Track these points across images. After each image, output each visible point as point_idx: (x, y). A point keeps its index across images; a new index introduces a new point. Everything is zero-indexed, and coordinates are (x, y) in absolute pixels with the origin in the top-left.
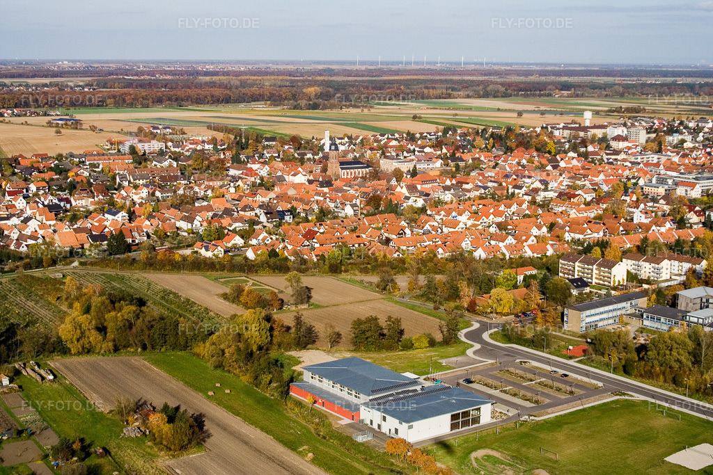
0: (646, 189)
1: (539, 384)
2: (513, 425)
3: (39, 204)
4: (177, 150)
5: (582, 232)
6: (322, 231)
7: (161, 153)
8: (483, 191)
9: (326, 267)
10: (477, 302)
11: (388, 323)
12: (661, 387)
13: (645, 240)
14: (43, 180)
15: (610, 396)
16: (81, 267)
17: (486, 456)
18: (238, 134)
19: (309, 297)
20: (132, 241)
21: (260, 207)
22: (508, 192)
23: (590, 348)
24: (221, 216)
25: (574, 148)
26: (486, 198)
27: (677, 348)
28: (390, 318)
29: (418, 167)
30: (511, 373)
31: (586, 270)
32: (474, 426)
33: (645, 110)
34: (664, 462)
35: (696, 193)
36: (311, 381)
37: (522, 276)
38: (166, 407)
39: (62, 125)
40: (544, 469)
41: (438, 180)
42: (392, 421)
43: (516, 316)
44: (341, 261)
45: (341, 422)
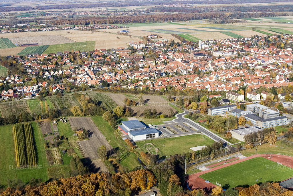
1: (182, 129)
3: (91, 70)
6: (169, 80)
7: (143, 48)
9: (159, 93)
10: (189, 105)
15: (196, 133)
16: (92, 91)
17: (149, 144)
19: (147, 102)
20: (112, 83)
28: (154, 110)
29: (225, 55)
30: (178, 126)
31: (233, 97)
32: (153, 138)
34: (189, 149)
36: (123, 125)
37: (211, 98)
42: (132, 135)
43: (198, 110)
44: (165, 91)
45: (123, 135)
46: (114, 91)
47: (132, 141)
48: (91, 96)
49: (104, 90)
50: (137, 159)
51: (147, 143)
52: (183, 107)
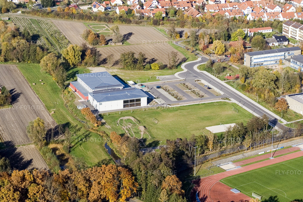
1: (192, 91)
9: (152, 21)
11: (140, 56)
15: (219, 99)
17: (127, 119)
28: (140, 53)
30: (185, 85)
31: (295, 31)
34: (204, 129)
36: (79, 81)
37: (253, 33)
42: (95, 101)
43: (226, 56)
44: (163, 18)
45: (80, 101)
46: (64, 16)
47: (96, 111)
48: (19, 25)
49: (45, 12)
50: (104, 145)
51: (124, 116)
52: (197, 50)
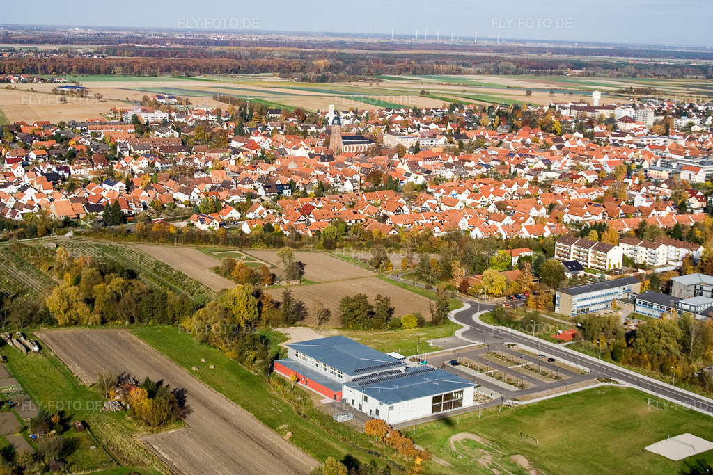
0: (650, 172)
1: (525, 367)
2: (495, 409)
3: (38, 173)
4: (180, 120)
5: (581, 214)
6: (319, 206)
7: (164, 123)
8: (485, 170)
9: (321, 243)
10: (469, 282)
11: (378, 301)
12: (647, 375)
13: (643, 224)
14: (44, 148)
15: (596, 382)
16: (75, 237)
17: (464, 439)
18: (243, 104)
19: (301, 273)
20: (129, 212)
21: (260, 180)
22: (510, 171)
23: (579, 333)
24: (220, 189)
25: (580, 128)
26: (487, 177)
27: (665, 336)
28: (379, 296)
29: (421, 143)
30: (498, 356)
31: (582, 254)
32: (456, 409)
33: (655, 91)
34: (644, 451)
35: (700, 178)
36: (295, 358)
37: (517, 258)
38: (148, 382)
39: (68, 92)
40: (522, 455)
41: (440, 157)
42: (372, 401)
43: (508, 297)
44: (336, 237)
45: (324, 402)
